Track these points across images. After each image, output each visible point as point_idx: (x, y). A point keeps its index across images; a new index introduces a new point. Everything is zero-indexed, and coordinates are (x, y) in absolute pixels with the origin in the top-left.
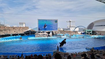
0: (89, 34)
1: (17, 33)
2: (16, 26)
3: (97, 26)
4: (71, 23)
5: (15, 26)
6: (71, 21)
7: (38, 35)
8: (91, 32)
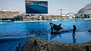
0: (81, 18)
1: (6, 18)
2: (6, 11)
3: (88, 10)
4: (62, 11)
5: (4, 11)
6: (62, 9)
7: (26, 19)
8: (83, 16)
